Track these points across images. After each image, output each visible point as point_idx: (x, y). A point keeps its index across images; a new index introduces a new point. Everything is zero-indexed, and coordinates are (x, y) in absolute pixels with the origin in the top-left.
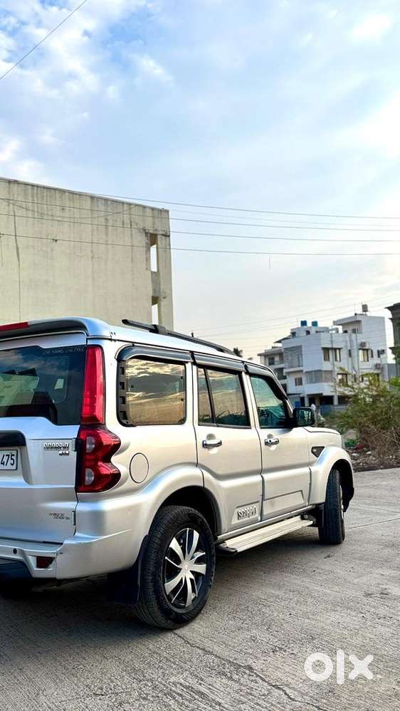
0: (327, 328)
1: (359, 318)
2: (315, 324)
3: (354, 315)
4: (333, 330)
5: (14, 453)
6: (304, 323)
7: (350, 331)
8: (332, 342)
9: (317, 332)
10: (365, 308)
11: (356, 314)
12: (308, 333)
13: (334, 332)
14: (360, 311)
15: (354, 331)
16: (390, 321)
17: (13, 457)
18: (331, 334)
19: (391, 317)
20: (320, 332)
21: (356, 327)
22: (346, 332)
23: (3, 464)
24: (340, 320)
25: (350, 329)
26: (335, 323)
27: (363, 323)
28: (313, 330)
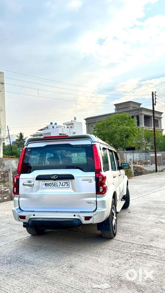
0: (60, 126)
1: (73, 122)
2: (56, 124)
3: (71, 121)
4: (63, 126)
5: (68, 182)
6: (51, 123)
7: (69, 128)
8: (63, 131)
9: (57, 127)
10: (75, 119)
11: (72, 121)
12: (53, 127)
13: (63, 127)
14: (73, 120)
15: (71, 127)
16: (85, 124)
17: (67, 183)
18: (63, 128)
19: (86, 123)
20: (58, 127)
21: (72, 126)
22: (68, 128)
23: (63, 186)
24: (65, 123)
25: (69, 126)
26: (64, 124)
27: (74, 124)
28: (55, 126)
